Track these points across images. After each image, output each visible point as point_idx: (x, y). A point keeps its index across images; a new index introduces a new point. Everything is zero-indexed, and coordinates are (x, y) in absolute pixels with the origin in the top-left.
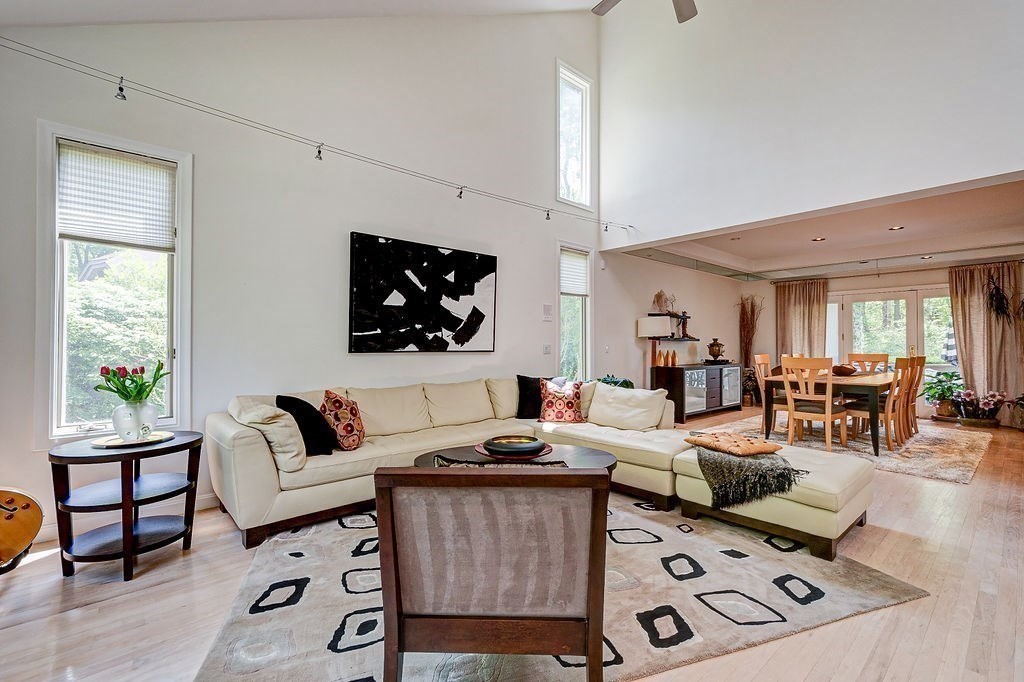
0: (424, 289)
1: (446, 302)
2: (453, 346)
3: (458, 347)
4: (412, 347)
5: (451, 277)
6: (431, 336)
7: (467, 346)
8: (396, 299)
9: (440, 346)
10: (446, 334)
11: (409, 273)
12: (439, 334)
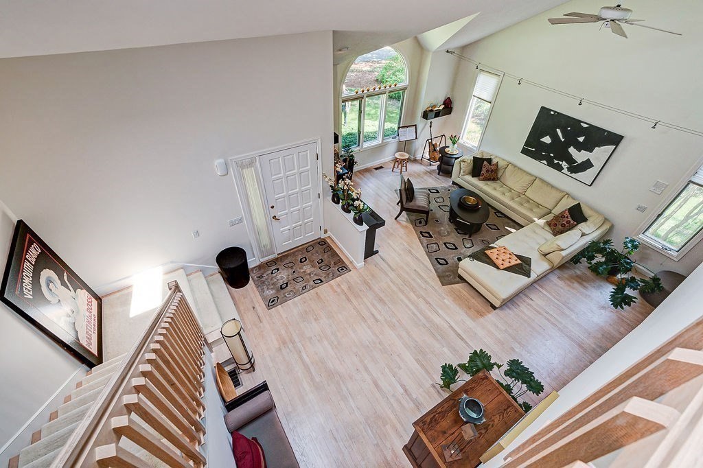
0: (563, 140)
1: (572, 150)
2: (565, 171)
3: (568, 173)
4: (545, 162)
5: (581, 139)
6: (556, 162)
7: (573, 175)
8: (547, 140)
9: (559, 168)
10: (564, 165)
11: (558, 130)
12: (561, 163)
